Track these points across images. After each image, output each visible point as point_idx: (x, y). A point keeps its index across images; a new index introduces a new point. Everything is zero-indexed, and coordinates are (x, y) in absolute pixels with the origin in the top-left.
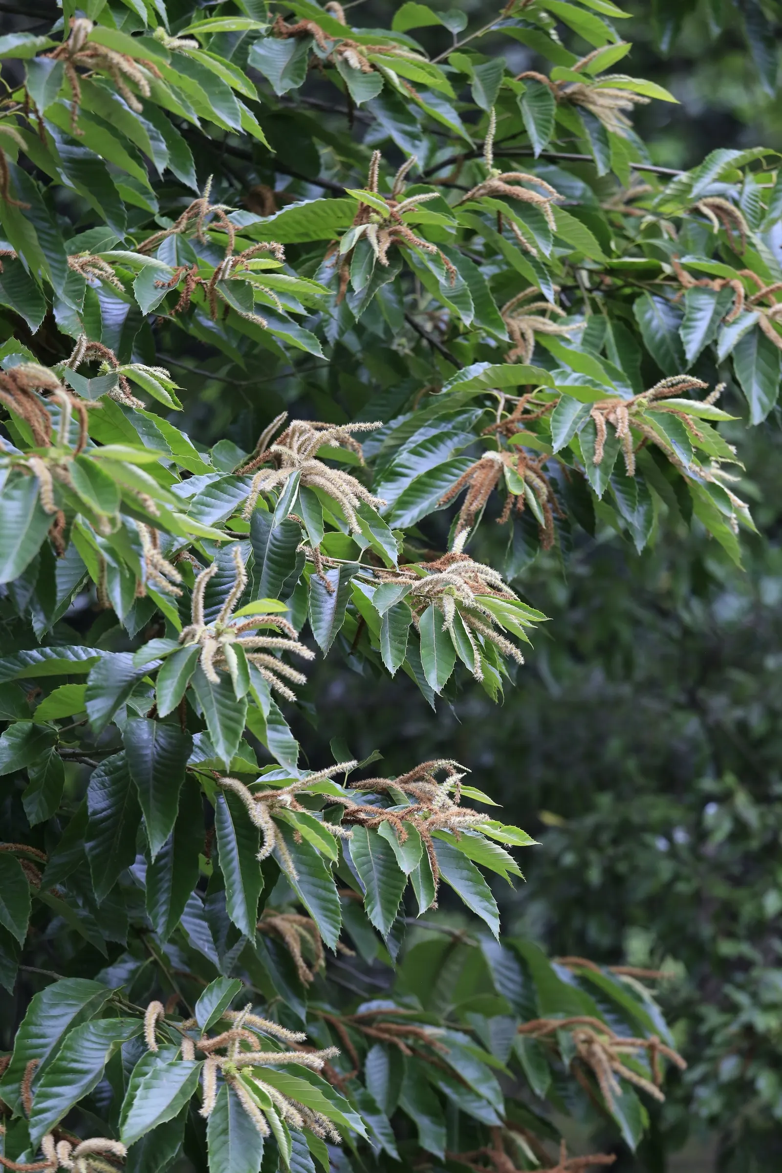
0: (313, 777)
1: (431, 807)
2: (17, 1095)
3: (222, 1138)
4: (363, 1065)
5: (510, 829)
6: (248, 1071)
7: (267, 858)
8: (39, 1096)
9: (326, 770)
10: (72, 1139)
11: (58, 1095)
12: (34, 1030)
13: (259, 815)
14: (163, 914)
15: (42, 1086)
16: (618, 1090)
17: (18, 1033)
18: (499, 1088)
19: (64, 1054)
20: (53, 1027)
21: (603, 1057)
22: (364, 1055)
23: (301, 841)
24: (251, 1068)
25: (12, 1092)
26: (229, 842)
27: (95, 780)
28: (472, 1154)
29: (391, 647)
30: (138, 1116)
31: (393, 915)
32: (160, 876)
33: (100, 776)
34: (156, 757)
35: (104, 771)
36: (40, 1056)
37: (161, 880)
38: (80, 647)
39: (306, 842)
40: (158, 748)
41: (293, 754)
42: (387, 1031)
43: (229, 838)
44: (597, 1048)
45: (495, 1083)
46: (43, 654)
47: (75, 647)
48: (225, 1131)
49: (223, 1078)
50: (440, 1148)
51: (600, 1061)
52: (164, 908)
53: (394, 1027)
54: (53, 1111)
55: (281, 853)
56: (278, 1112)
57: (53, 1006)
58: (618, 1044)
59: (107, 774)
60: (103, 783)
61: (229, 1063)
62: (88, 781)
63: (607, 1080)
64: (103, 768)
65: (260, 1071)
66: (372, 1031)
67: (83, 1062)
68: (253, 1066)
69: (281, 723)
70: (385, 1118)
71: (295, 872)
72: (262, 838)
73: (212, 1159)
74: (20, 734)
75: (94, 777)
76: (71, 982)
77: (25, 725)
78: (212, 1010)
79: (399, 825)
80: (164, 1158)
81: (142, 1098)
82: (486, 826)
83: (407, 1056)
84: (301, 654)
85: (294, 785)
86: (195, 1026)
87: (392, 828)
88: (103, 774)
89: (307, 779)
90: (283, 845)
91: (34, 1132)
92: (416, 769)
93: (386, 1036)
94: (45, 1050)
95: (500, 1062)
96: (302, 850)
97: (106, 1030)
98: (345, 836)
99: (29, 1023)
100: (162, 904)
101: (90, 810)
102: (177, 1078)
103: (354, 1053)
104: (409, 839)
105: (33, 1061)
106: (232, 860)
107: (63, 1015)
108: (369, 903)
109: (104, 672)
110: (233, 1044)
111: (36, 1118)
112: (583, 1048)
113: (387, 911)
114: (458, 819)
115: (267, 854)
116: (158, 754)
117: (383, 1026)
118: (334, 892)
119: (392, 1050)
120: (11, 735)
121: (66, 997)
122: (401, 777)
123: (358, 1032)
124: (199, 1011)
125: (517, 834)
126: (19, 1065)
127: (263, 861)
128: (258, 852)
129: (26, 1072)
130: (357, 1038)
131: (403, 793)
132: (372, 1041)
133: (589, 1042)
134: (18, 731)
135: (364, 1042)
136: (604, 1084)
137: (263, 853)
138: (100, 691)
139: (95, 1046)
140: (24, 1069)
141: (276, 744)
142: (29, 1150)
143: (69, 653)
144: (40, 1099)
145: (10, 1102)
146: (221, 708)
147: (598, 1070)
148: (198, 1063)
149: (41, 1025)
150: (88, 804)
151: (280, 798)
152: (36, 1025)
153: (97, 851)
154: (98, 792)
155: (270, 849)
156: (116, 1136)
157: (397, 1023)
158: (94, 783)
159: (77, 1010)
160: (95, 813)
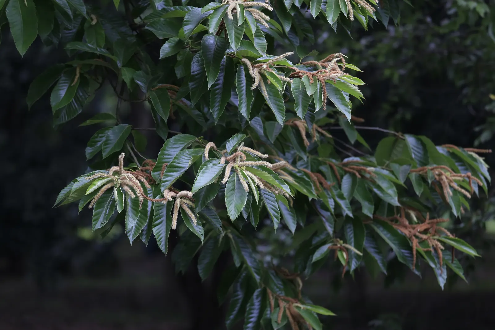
0: (277, 58)
1: (326, 70)
2: (159, 176)
3: (232, 192)
4: (341, 181)
5: (355, 78)
6: (244, 168)
7: (255, 89)
8: (164, 176)
9: (281, 56)
10: (176, 191)
11: (172, 176)
12: (166, 152)
13: (255, 73)
14: (217, 110)
15: (166, 172)
16: (451, 193)
17: (159, 153)
18: (396, 190)
19: (175, 160)
20: (174, 151)
21: (446, 181)
22: (342, 177)
23: (270, 83)
24: (245, 167)
25: (158, 175)
26: (243, 83)
27: (194, 59)
28: (390, 218)
29: (316, 7)
30: (199, 183)
31: (306, 111)
32: (216, 96)
33: (197, 58)
34: (216, 50)
35: (199, 56)
36: (169, 162)
37: (217, 98)
38: (190, 6)
39: (271, 84)
40: (217, 46)
41: (265, 48)
42: (353, 169)
43: (243, 82)
44: (444, 177)
45: (395, 189)
46: (175, 9)
47: (188, 6)
48: (233, 190)
49: (233, 170)
50: (370, 213)
51: (444, 182)
52: (217, 109)
53: (355, 167)
54: (170, 181)
55: (262, 87)
56: (254, 183)
57: (174, 144)
58: (454, 176)
59: (200, 57)
60: (198, 60)
61: (236, 165)
62: (192, 59)
63: (447, 189)
64: (198, 54)
65: (248, 168)
66: (347, 169)
67: (182, 164)
68: (246, 166)
69: (262, 36)
70: (348, 201)
71: (267, 95)
72: (254, 81)
73: (227, 199)
74: (173, 42)
75: (194, 58)
76: (182, 135)
77: (177, 39)
78: (233, 146)
79: (311, 77)
80: (210, 199)
81: (201, 177)
82: (345, 77)
83: (359, 178)
84: (268, 9)
85: (269, 61)
86: (227, 152)
87: (309, 78)
88: (198, 57)
89: (274, 59)
90: (263, 85)
91: (162, 189)
92: (328, 57)
93: (351, 170)
94: (171, 160)
95: (401, 182)
96: (271, 87)
97: (192, 153)
98: (290, 81)
99: (164, 150)
100: (217, 107)
101: (192, 71)
102: (216, 170)
103: (339, 177)
104: (314, 83)
105: (165, 164)
106: (242, 90)
107: (178, 147)
108: (296, 107)
109: (192, 15)
110: (238, 158)
111: (163, 184)
112: (437, 177)
113: (304, 110)
114: (334, 75)
115: (255, 87)
116: (216, 48)
117: (352, 167)
118: (283, 103)
119: (353, 176)
120: (170, 42)
121: (180, 140)
122: (322, 60)
123: (342, 169)
124: (228, 146)
125: (358, 80)
126: (160, 165)
127: (253, 90)
128: (252, 86)
129: (163, 168)
130: (341, 171)
131: (321, 66)
132: (346, 172)
133: (440, 175)
134: (173, 41)
135: (343, 173)
136: (445, 191)
137: (254, 87)
138: (189, 23)
139: (187, 158)
140: (162, 166)
141: (258, 44)
142: (160, 195)
143: (185, 9)
144: (165, 177)
145: (155, 178)
146: (236, 30)
147: (443, 185)
148: (225, 165)
149: (169, 151)
150: (191, 68)
151: (263, 66)
152: (167, 150)
153: (194, 86)
154: (196, 64)
155: (256, 86)
156: (190, 190)
157: (357, 166)
158: (194, 60)
159: (184, 145)
160: (193, 72)
